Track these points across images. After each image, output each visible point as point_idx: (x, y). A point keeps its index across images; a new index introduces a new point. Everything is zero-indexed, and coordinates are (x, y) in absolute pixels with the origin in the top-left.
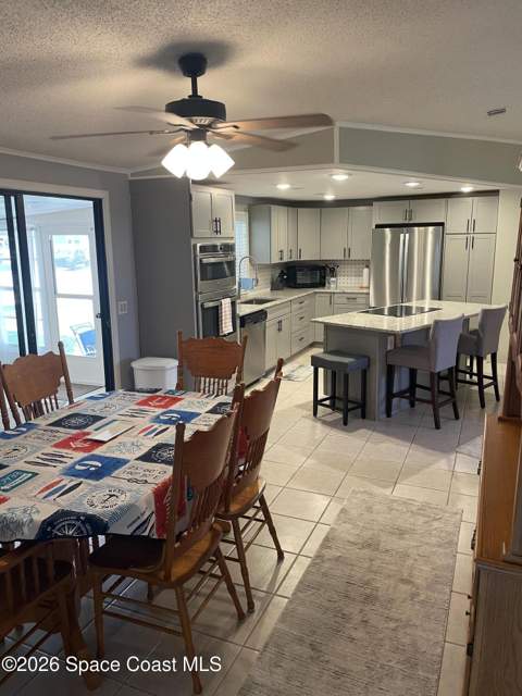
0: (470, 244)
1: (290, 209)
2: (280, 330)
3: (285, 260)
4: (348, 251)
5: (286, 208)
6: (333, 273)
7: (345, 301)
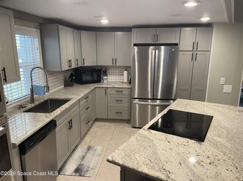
0: (194, 58)
1: (75, 30)
2: (70, 127)
3: (73, 66)
4: (114, 61)
5: (72, 29)
6: (105, 74)
7: (115, 92)
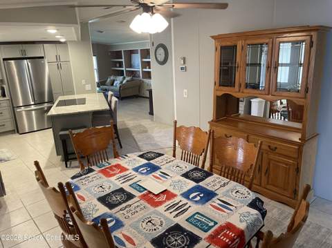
0: (59, 67)
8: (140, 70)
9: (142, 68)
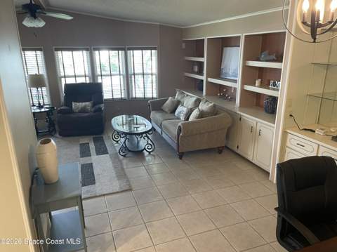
8: (238, 86)
9: (243, 83)
